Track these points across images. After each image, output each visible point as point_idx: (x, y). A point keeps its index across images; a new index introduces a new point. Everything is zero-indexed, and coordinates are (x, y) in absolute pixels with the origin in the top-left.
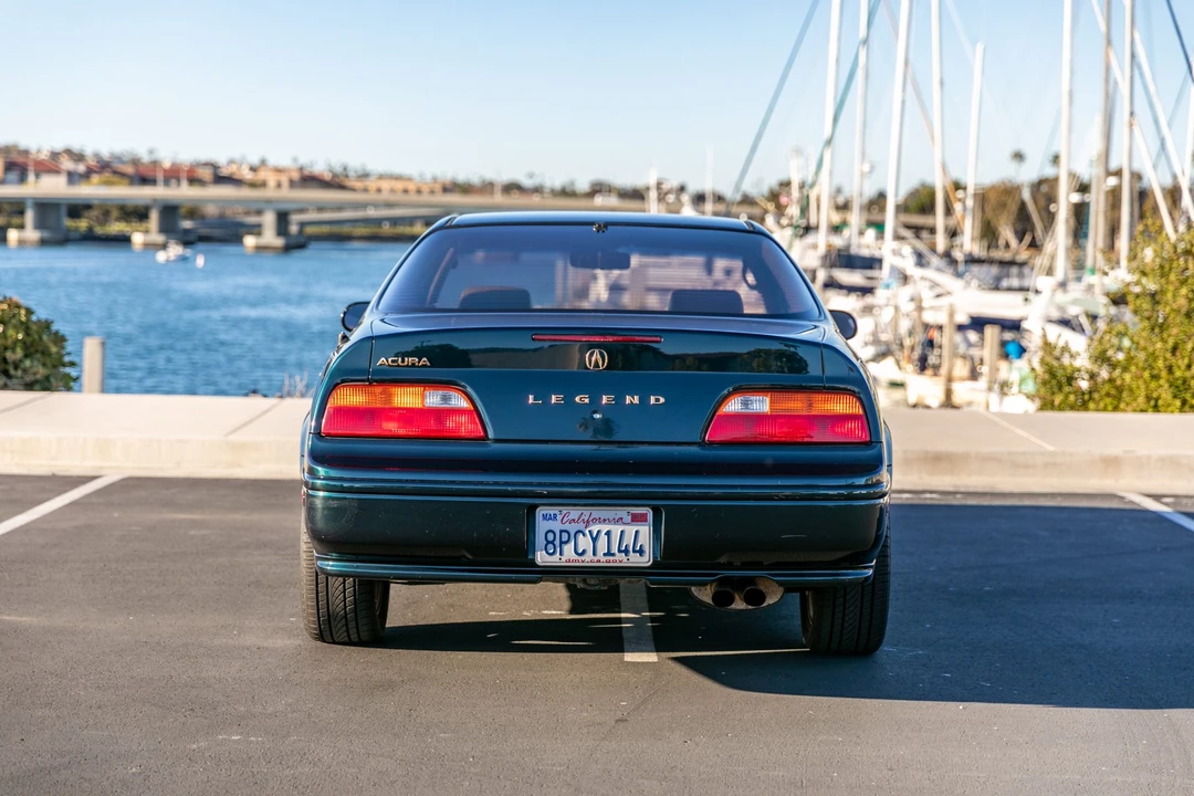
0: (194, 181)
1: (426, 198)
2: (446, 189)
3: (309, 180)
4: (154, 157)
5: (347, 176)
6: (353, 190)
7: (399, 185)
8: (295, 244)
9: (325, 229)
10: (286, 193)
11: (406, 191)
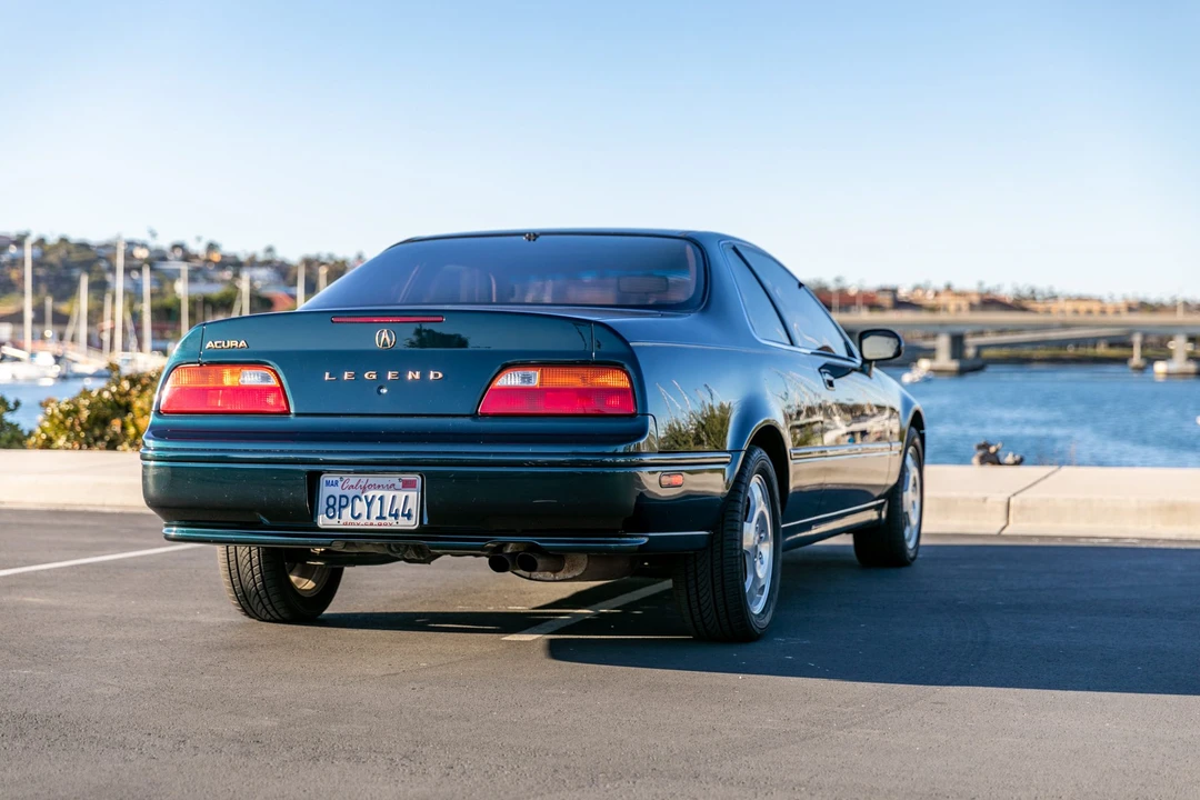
0: (872, 305)
1: (1111, 318)
2: (1130, 309)
3: (990, 302)
4: (841, 285)
5: (1034, 299)
6: (1035, 311)
7: (1083, 307)
8: (970, 367)
9: (1005, 352)
10: (967, 316)
11: (1089, 312)
